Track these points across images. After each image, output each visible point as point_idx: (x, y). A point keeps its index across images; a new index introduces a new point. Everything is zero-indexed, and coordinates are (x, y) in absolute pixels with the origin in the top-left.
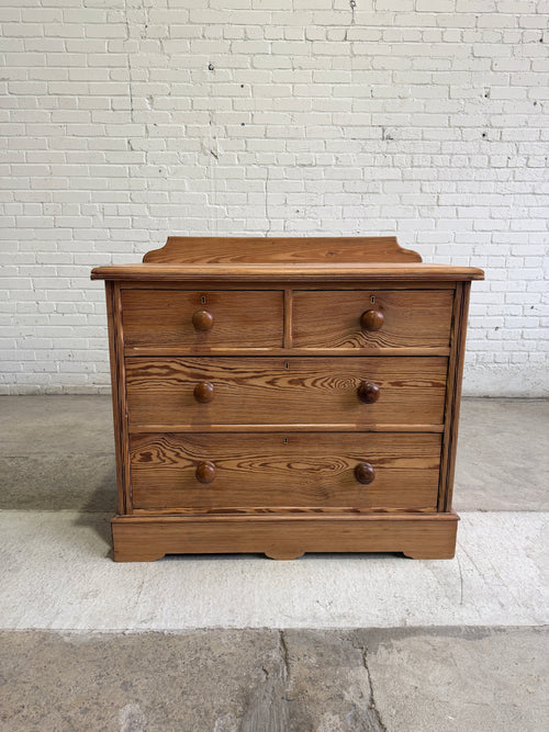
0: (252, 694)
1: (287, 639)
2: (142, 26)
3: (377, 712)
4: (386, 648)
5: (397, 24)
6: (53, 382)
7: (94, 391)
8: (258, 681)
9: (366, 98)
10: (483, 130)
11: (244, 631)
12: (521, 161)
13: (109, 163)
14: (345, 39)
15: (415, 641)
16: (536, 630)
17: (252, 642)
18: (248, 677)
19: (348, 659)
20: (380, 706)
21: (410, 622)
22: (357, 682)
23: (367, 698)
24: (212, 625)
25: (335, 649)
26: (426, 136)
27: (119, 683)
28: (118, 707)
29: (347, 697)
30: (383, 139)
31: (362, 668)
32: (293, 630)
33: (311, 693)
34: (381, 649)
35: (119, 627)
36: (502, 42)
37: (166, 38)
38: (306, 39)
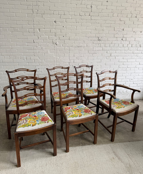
2: (37, 11)
5: (102, 12)
9: (94, 30)
10: (122, 38)
12: (130, 45)
13: (28, 46)
14: (89, 15)
26: (109, 40)
30: (98, 40)
36: (127, 17)
37: (43, 14)
38: (80, 15)
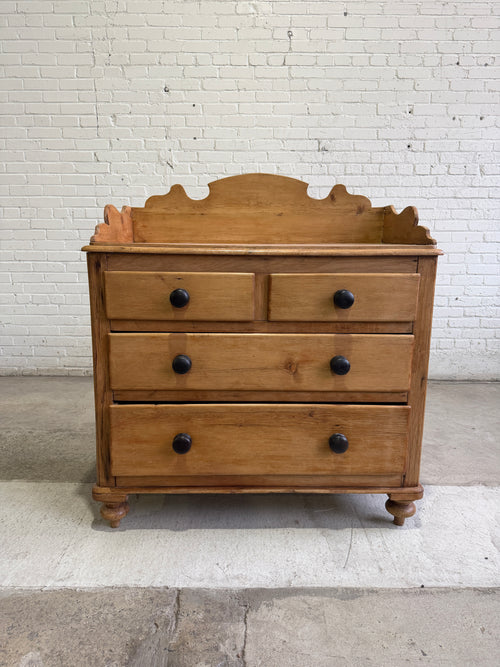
0: (140, 645)
1: (182, 597)
2: (106, 55)
3: (245, 663)
4: (267, 606)
5: (330, 50)
6: (29, 365)
7: (65, 373)
8: (148, 634)
9: (303, 114)
10: (408, 142)
11: (146, 590)
12: (443, 169)
13: (77, 172)
14: (284, 64)
15: (294, 600)
16: (404, 592)
17: (151, 599)
18: (140, 630)
19: (231, 615)
20: (248, 657)
21: (295, 584)
22: (234, 636)
23: (239, 649)
24: (119, 584)
25: (222, 607)
26: (358, 148)
27: (27, 633)
28: (21, 654)
29: (222, 649)
30: (319, 150)
31: (242, 623)
32: (189, 589)
33: (191, 645)
34: (263, 607)
35: (37, 585)
36: (422, 65)
37: (127, 65)
38: (250, 64)
